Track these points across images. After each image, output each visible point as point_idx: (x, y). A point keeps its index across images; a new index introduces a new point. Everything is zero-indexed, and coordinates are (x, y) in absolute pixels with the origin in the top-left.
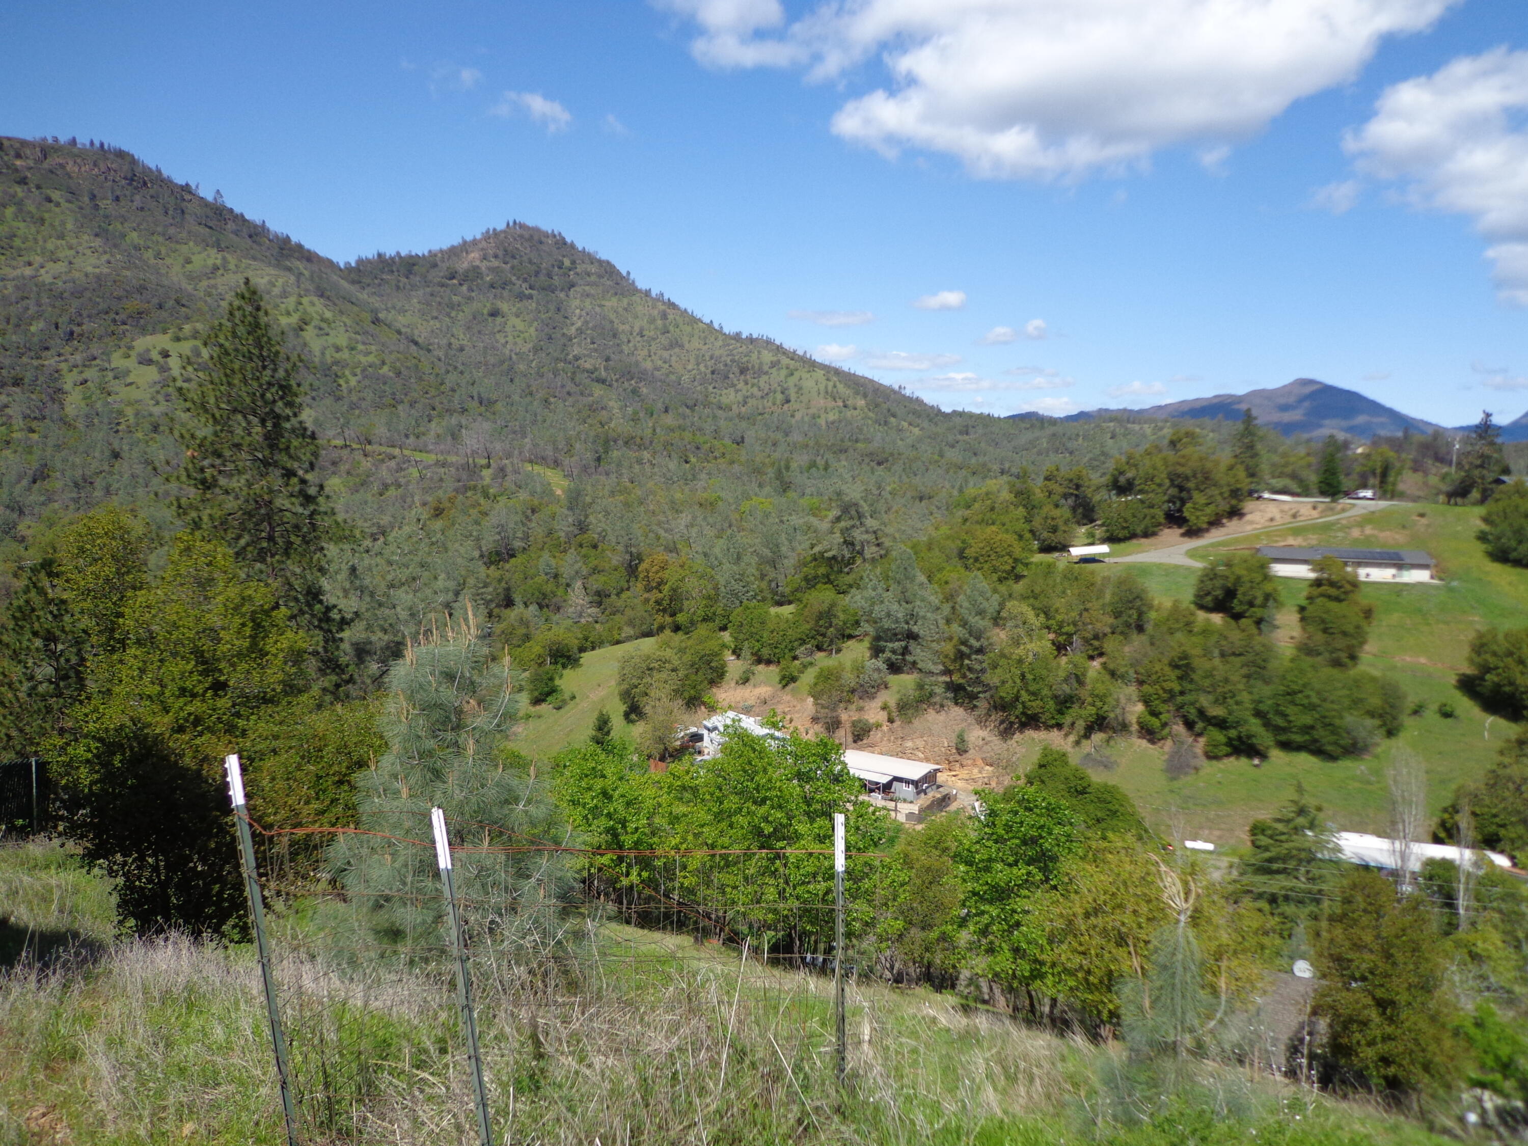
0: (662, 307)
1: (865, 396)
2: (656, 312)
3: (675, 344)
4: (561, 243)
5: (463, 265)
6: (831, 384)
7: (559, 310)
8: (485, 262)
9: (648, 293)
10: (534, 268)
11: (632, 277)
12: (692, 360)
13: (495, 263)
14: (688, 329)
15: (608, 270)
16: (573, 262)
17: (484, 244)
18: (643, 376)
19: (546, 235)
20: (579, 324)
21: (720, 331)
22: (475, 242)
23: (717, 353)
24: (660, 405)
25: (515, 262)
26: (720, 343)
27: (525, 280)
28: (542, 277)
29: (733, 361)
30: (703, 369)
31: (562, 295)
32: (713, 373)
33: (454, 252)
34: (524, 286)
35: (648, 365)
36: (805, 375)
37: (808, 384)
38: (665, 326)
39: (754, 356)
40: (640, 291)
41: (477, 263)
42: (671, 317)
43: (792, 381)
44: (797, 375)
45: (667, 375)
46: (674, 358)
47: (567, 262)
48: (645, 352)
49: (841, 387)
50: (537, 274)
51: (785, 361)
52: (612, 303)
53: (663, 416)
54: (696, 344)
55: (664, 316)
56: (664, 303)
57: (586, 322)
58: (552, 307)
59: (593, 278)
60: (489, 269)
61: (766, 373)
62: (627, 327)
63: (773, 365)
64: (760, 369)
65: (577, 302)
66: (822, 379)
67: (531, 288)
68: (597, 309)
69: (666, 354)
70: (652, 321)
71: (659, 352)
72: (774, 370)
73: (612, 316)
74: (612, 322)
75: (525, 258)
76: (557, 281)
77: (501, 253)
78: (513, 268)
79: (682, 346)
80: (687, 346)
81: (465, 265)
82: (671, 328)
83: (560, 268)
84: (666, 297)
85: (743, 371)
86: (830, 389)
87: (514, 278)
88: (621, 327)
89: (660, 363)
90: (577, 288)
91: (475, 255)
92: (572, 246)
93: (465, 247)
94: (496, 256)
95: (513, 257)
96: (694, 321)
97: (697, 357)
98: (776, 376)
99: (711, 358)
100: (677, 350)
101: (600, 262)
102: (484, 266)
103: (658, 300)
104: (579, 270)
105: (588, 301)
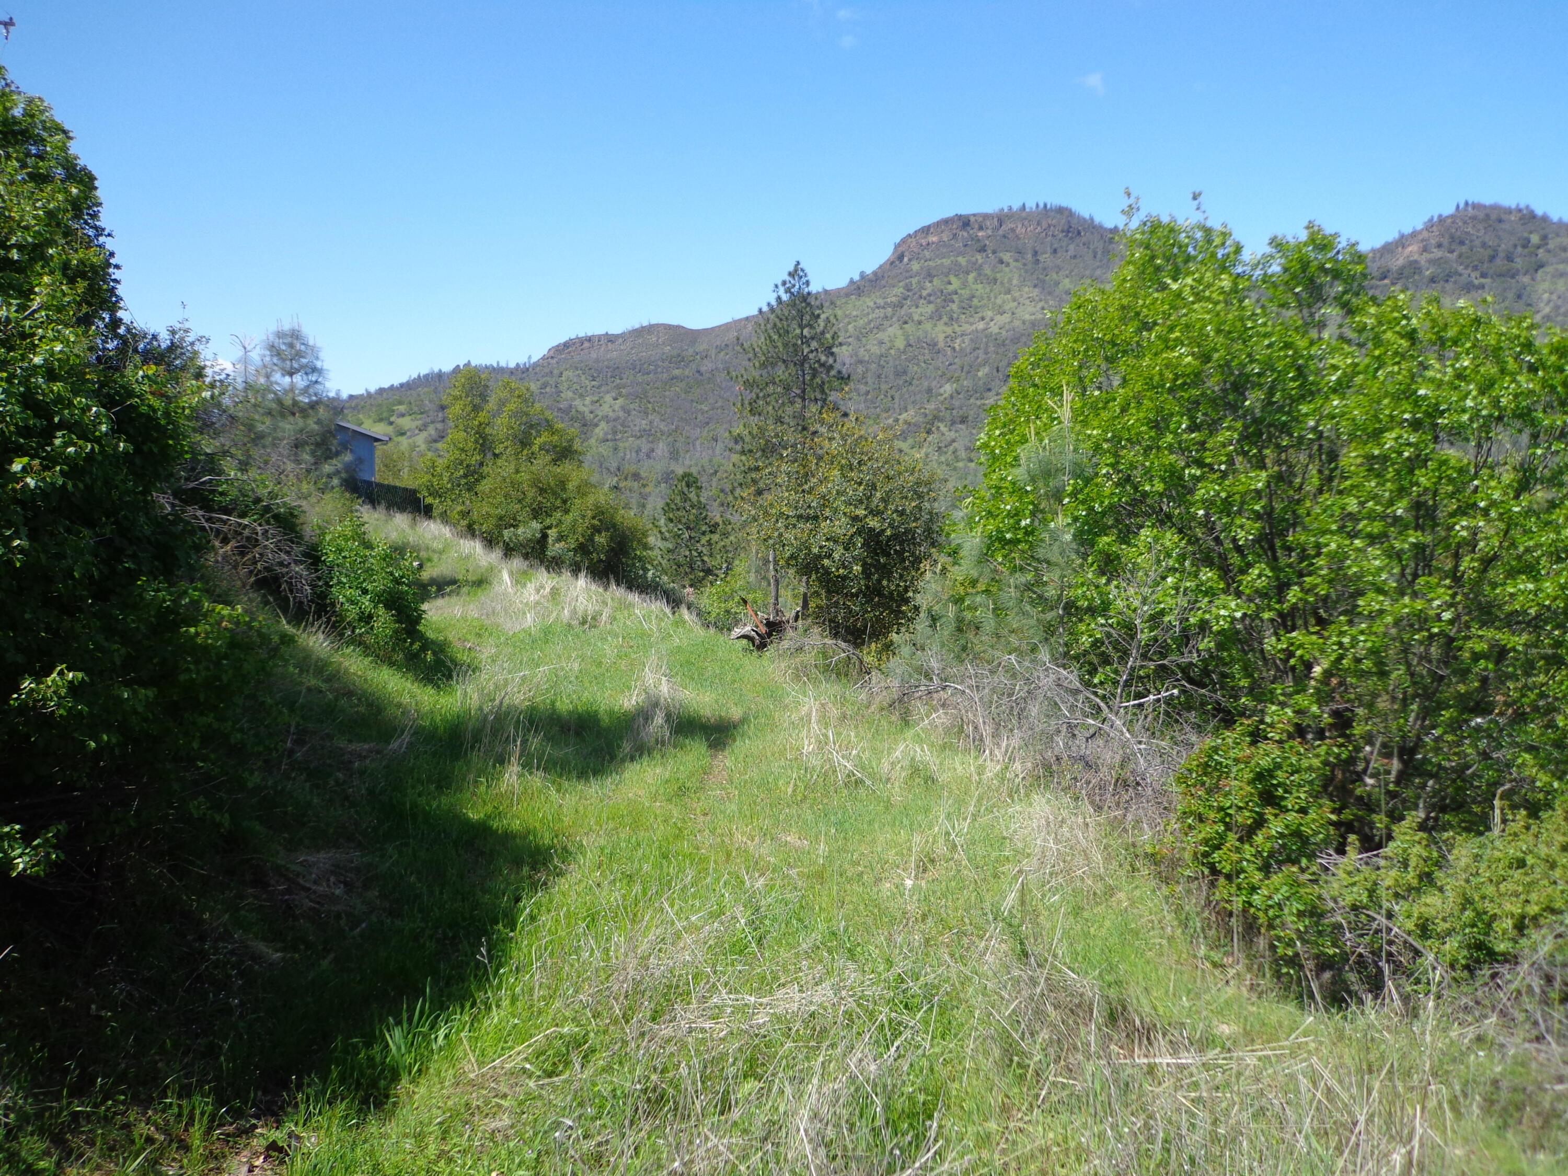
4: (1529, 217)
5: (1399, 261)
7: (1519, 297)
8: (1427, 255)
10: (1489, 252)
13: (1438, 253)
16: (1544, 238)
17: (1425, 234)
19: (1509, 211)
20: (1547, 310)
22: (1414, 234)
25: (1464, 249)
27: (1475, 268)
28: (1498, 262)
31: (1526, 279)
33: (1388, 249)
34: (1473, 275)
41: (1416, 257)
47: (1535, 239)
50: (1492, 258)
57: (1557, 308)
58: (1510, 295)
60: (1430, 261)
65: (1546, 285)
67: (1483, 275)
75: (1477, 243)
76: (1519, 263)
77: (1446, 242)
78: (1460, 256)
81: (1401, 262)
83: (1525, 247)
87: (1460, 268)
90: (1549, 269)
91: (1413, 248)
92: (1545, 219)
93: (1402, 241)
94: (1439, 246)
95: (1462, 243)
102: (1423, 259)
104: (1551, 246)
105: (1561, 281)
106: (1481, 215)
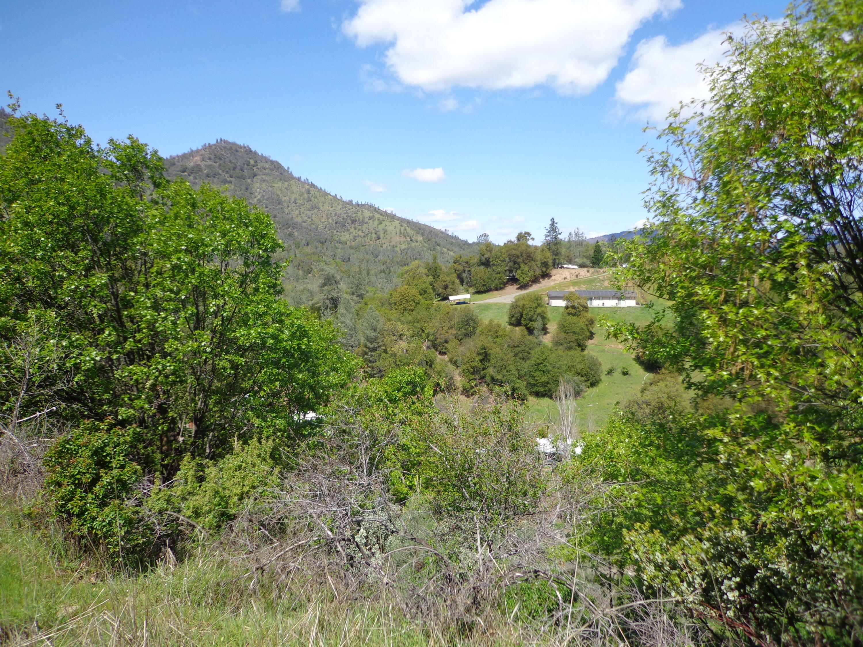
0: (307, 187)
1: (423, 235)
2: (304, 190)
3: (315, 207)
4: (248, 151)
5: (190, 164)
6: (403, 228)
7: (247, 189)
8: (204, 163)
9: (299, 179)
10: (233, 165)
11: (290, 170)
12: (324, 216)
13: (210, 163)
14: (323, 199)
15: (276, 166)
16: (256, 162)
17: (203, 152)
18: (295, 226)
19: (240, 147)
20: (259, 197)
21: (341, 200)
22: (198, 151)
23: (339, 212)
24: (304, 242)
25: (221, 162)
26: (341, 206)
27: (227, 172)
28: (237, 171)
29: (348, 216)
30: (330, 221)
31: (249, 181)
32: (336, 223)
33: (185, 157)
34: (227, 175)
35: (299, 220)
36: (388, 224)
37: (390, 228)
38: (309, 197)
39: (360, 213)
40: (295, 178)
41: (199, 163)
42: (312, 192)
43: (381, 227)
44: (384, 224)
45: (310, 225)
46: (314, 216)
47: (252, 162)
48: (297, 212)
49: (409, 230)
50: (234, 168)
51: (377, 216)
52: (278, 185)
53: (305, 248)
54: (327, 207)
55: (308, 192)
56: (308, 185)
57: (263, 196)
58: (243, 188)
59: (267, 171)
60: (206, 166)
61: (366, 223)
62: (287, 199)
63: (370, 218)
64: (363, 220)
65: (258, 185)
66: (398, 226)
67: (231, 177)
68: (270, 189)
69: (309, 213)
70: (302, 194)
71: (306, 212)
72: (371, 221)
73: (279, 193)
74: (278, 195)
75: (227, 160)
76: (246, 173)
77: (213, 157)
78: (220, 165)
79: (319, 209)
80: (321, 208)
81: (192, 164)
82: (312, 199)
83: (248, 165)
84: (310, 181)
85: (353, 222)
86: (402, 231)
87: (220, 171)
88: (284, 199)
89: (306, 218)
90: (258, 177)
91: (197, 158)
92: (255, 153)
93: (192, 154)
94: (210, 159)
95: (220, 159)
96: (326, 194)
97: (327, 215)
98: (372, 225)
99: (335, 215)
100: (316, 211)
101: (272, 162)
102: (203, 164)
103: (305, 183)
104: (259, 166)
105: (264, 184)
106: (228, 147)
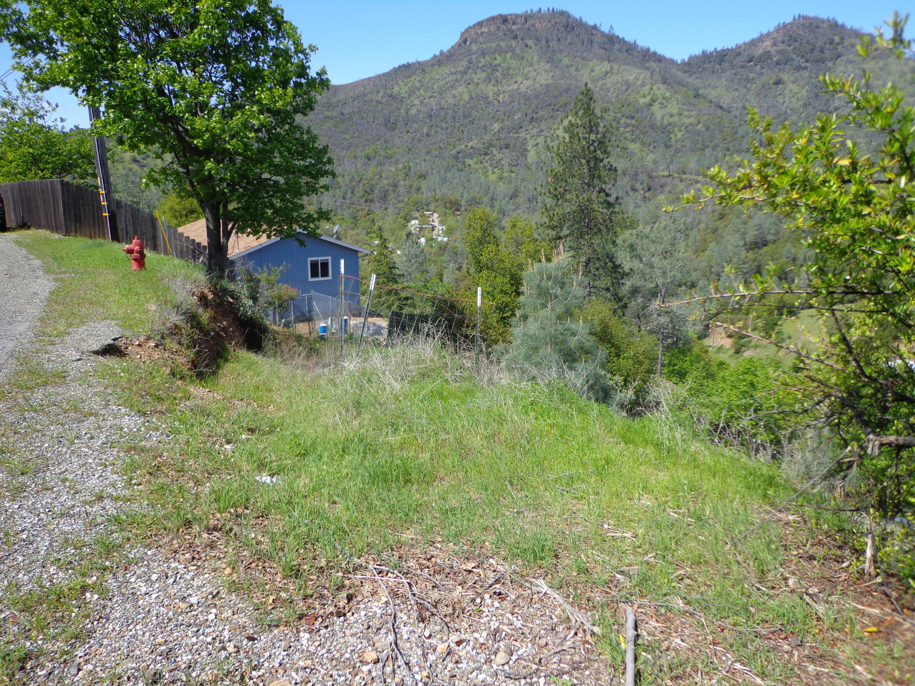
4: (834, 26)
5: (758, 52)
8: (775, 48)
10: (811, 47)
13: (782, 47)
16: (842, 39)
17: (775, 34)
19: (823, 21)
22: (769, 34)
25: (797, 44)
27: (803, 57)
28: (816, 53)
31: (830, 64)
33: (753, 43)
34: (801, 61)
41: (769, 49)
47: (837, 39)
50: (812, 51)
60: (777, 51)
65: (842, 68)
67: (807, 61)
75: (804, 41)
76: (827, 54)
77: (786, 39)
78: (794, 49)
81: (760, 51)
83: (831, 44)
87: (794, 56)
90: (843, 58)
91: (768, 43)
92: (843, 26)
93: (761, 38)
94: (783, 42)
95: (796, 41)
102: (773, 50)
104: (845, 44)
105: (850, 66)
106: (807, 23)
